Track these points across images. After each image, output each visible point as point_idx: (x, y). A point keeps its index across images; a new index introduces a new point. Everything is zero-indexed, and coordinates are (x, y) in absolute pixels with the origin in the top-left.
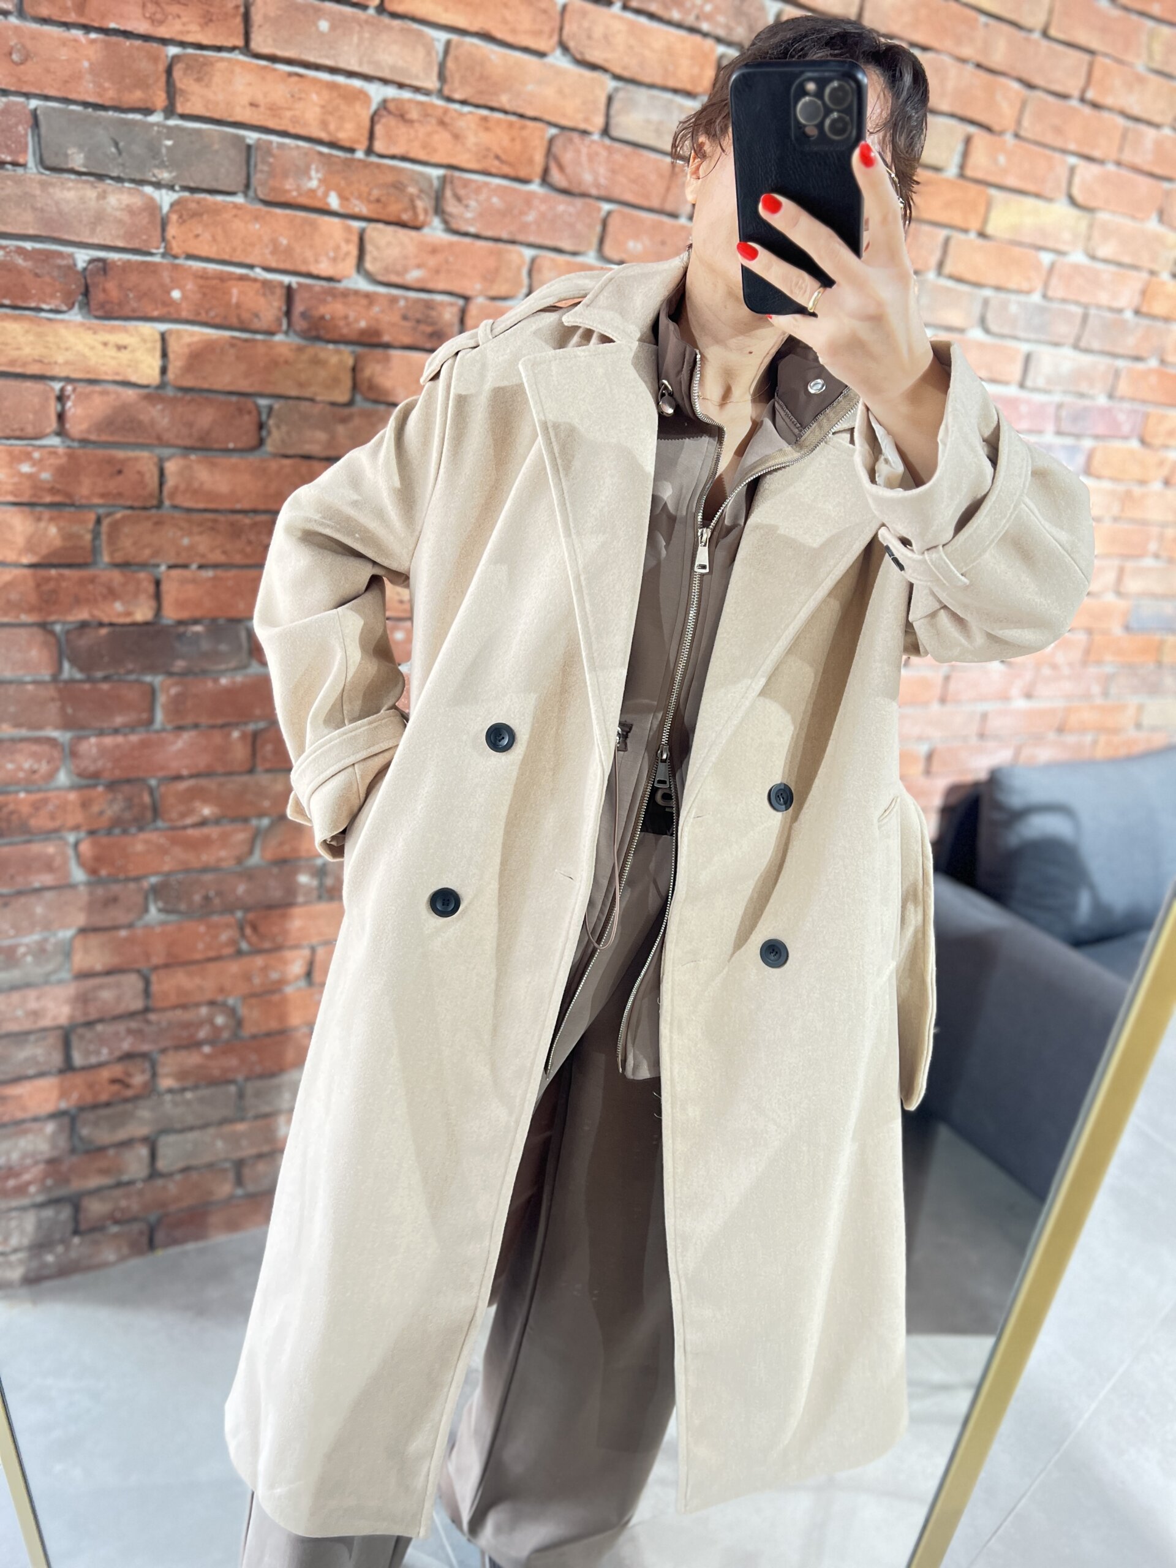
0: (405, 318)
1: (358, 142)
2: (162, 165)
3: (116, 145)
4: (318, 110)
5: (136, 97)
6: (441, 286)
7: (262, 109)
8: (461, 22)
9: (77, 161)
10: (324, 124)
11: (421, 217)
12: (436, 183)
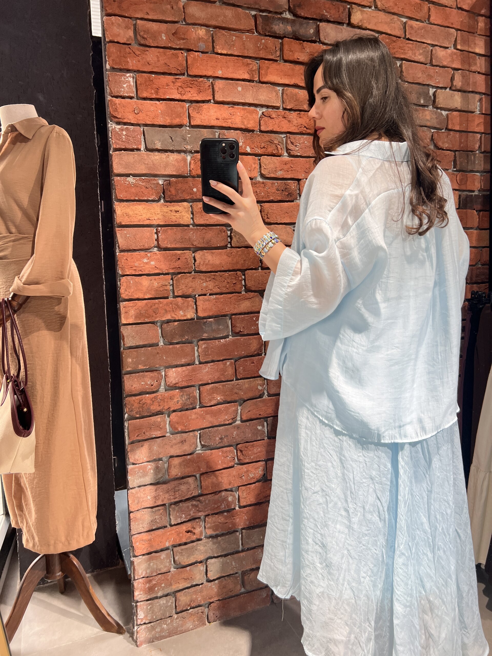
0: (278, 190)
1: (255, 127)
2: (187, 144)
3: (172, 138)
4: (240, 118)
5: (177, 121)
6: (289, 176)
7: (220, 120)
8: (287, 82)
9: (159, 146)
10: (243, 122)
11: (280, 152)
12: (284, 139)
